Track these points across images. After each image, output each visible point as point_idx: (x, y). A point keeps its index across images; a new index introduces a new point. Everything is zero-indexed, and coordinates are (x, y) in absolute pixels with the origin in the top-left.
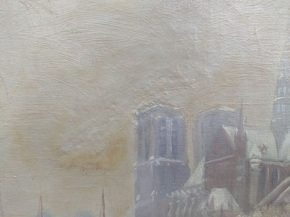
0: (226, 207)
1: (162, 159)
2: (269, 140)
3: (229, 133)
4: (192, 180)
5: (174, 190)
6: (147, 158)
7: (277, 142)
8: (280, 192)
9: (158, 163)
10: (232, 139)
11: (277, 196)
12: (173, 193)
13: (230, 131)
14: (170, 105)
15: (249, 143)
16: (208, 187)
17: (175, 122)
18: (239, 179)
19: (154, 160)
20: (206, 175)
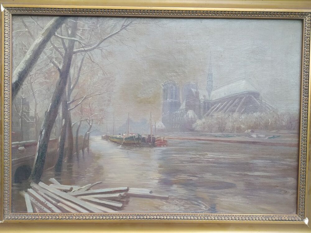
0: (193, 117)
1: (172, 100)
2: (206, 93)
3: (193, 91)
4: (181, 107)
5: (175, 111)
6: (166, 99)
7: (209, 94)
8: (211, 112)
9: (170, 101)
10: (195, 93)
11: (210, 113)
12: (175, 112)
13: (194, 90)
14: (174, 82)
15: (200, 95)
16: (187, 110)
17: (176, 87)
18: (197, 107)
19: (169, 100)
20: (186, 105)
